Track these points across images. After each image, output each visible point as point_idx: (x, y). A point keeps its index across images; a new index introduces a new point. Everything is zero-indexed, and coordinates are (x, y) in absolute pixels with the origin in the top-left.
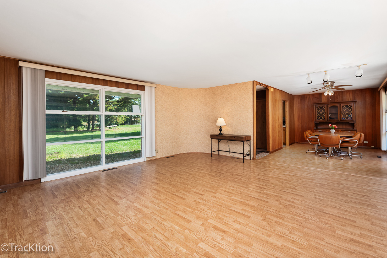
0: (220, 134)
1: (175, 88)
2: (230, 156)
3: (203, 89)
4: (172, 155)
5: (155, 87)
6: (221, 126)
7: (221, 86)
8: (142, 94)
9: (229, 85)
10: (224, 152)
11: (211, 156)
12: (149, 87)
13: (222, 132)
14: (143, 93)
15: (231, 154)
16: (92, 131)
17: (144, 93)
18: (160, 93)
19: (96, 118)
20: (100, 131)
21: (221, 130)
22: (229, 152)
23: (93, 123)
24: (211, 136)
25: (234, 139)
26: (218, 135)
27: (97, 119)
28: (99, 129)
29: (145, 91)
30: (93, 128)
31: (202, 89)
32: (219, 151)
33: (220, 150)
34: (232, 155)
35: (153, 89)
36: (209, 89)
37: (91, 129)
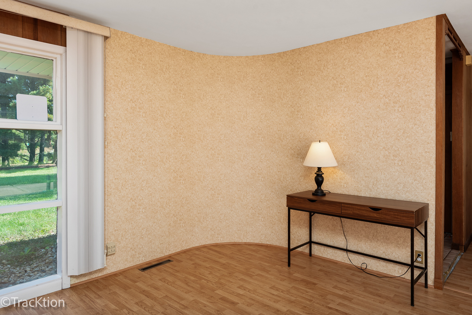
0: (319, 193)
1: (180, 50)
2: (349, 263)
3: (264, 56)
4: (167, 253)
5: (106, 38)
6: (319, 169)
7: (318, 45)
8: (58, 57)
9: (347, 38)
10: (326, 248)
11: (289, 265)
12: (81, 35)
13: (325, 187)
14: (61, 55)
15: (352, 256)
16: (36, 167)
17: (64, 54)
18: (127, 59)
19: (51, 141)
20: (53, 166)
21: (319, 179)
22: (347, 250)
23: (42, 150)
24: (290, 198)
25: (375, 215)
26: (311, 197)
27: (53, 143)
28: (52, 163)
29: (66, 46)
30: (41, 160)
31: (258, 57)
32: (313, 245)
33: (314, 239)
34: (357, 261)
35: (98, 42)
36: (281, 55)
37: (36, 163)
